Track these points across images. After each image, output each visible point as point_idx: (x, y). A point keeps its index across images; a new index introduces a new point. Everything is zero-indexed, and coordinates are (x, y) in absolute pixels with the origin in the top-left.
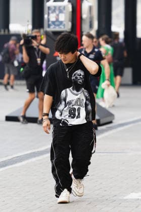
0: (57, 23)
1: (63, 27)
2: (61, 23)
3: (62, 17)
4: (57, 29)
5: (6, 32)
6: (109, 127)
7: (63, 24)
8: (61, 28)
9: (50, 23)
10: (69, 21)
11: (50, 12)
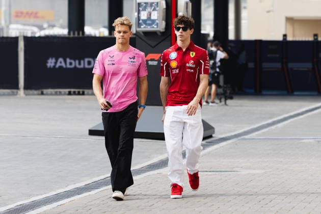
0: (149, 22)
1: (156, 27)
2: (154, 21)
3: (155, 16)
4: (149, 29)
5: (81, 35)
6: (209, 142)
7: (156, 23)
8: (153, 27)
9: (141, 21)
10: (163, 20)
11: (141, 9)
